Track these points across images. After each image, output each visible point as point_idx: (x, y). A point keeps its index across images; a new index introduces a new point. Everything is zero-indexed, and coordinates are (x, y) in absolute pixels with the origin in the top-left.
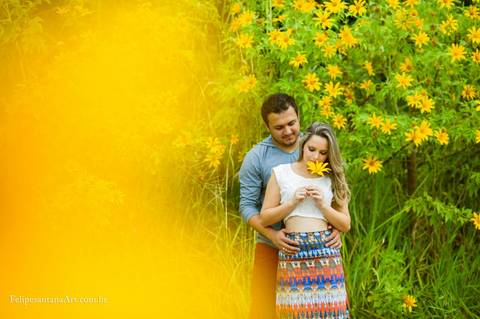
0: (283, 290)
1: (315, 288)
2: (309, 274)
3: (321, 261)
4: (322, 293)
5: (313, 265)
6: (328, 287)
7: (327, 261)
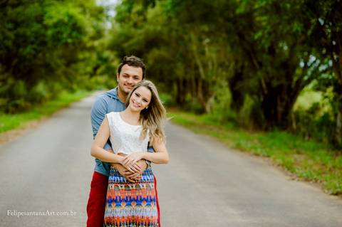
0: (110, 206)
1: (134, 204)
2: (130, 194)
3: (141, 185)
4: (139, 208)
5: (134, 188)
6: (144, 204)
7: (145, 185)
